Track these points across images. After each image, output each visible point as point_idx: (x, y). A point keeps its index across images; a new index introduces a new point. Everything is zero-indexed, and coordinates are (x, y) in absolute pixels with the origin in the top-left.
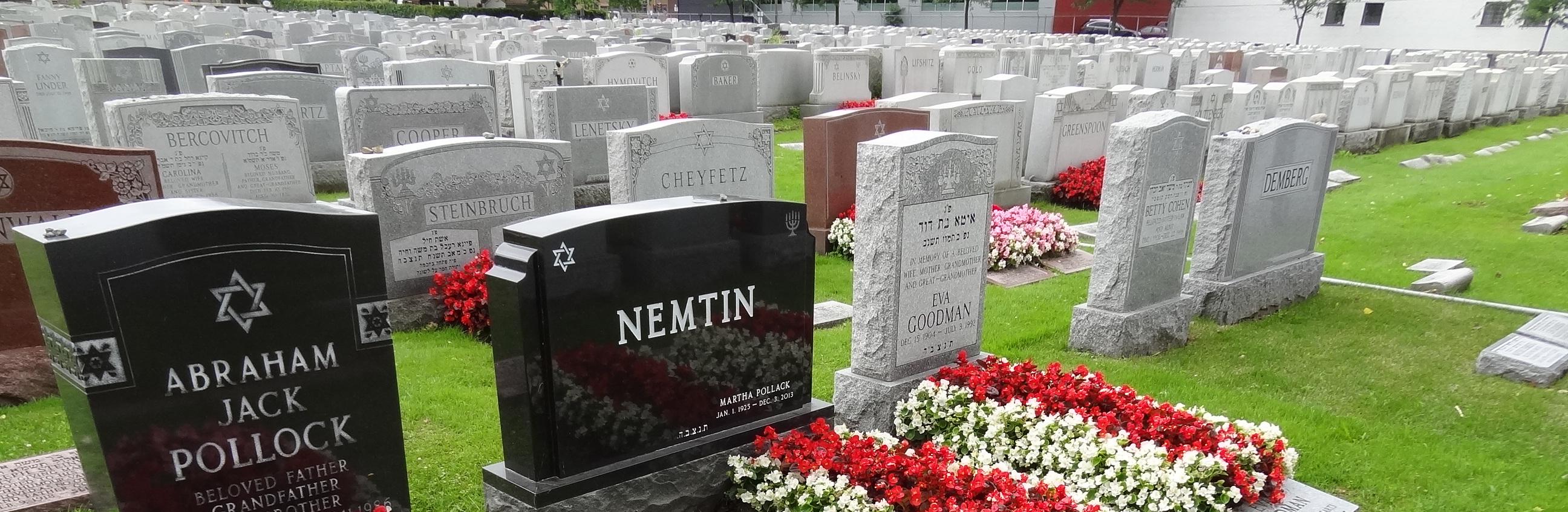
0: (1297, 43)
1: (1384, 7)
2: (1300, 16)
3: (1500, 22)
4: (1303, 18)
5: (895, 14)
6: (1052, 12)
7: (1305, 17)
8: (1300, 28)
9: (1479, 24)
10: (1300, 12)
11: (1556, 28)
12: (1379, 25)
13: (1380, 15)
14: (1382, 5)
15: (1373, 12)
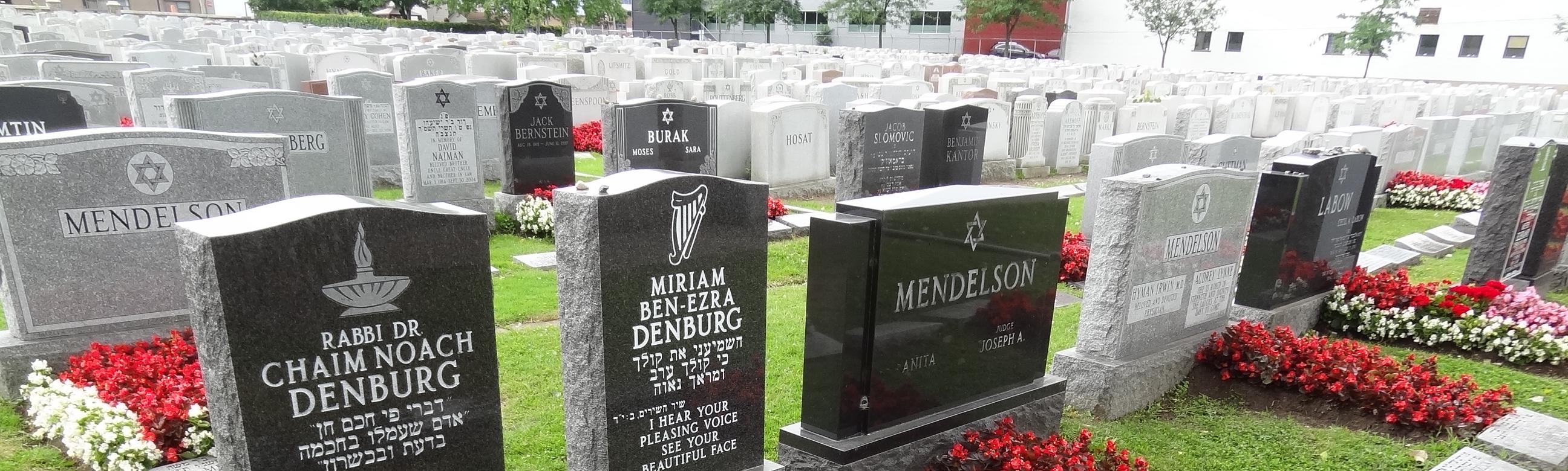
0: (1163, 65)
1: (1245, 36)
2: (1164, 42)
3: (1341, 51)
4: (1166, 43)
5: (825, 34)
6: (962, 35)
7: (1168, 43)
8: (1165, 52)
9: (1325, 52)
10: (1164, 39)
12: (1242, 52)
13: (1242, 43)
14: (1243, 33)
15: (1235, 40)
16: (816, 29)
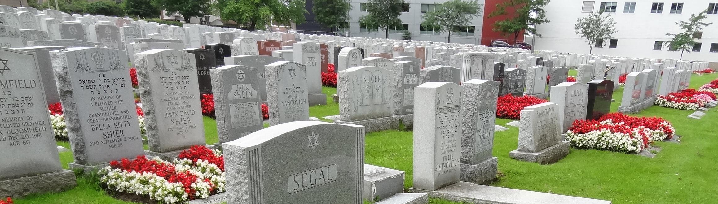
0: (590, 53)
1: (618, 41)
2: (591, 43)
5: (407, 35)
6: (480, 37)
8: (591, 48)
9: (653, 49)
12: (616, 48)
13: (616, 44)
15: (614, 43)
16: (402, 33)
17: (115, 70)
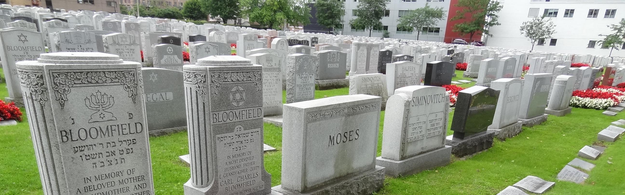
0: (532, 50)
1: (557, 40)
3: (594, 47)
5: (386, 34)
6: (444, 36)
7: (535, 42)
8: (533, 46)
9: (587, 47)
10: (533, 41)
11: (614, 49)
12: (555, 46)
13: (556, 43)
14: (556, 40)
15: (553, 42)
16: (382, 33)
17: (88, 44)
